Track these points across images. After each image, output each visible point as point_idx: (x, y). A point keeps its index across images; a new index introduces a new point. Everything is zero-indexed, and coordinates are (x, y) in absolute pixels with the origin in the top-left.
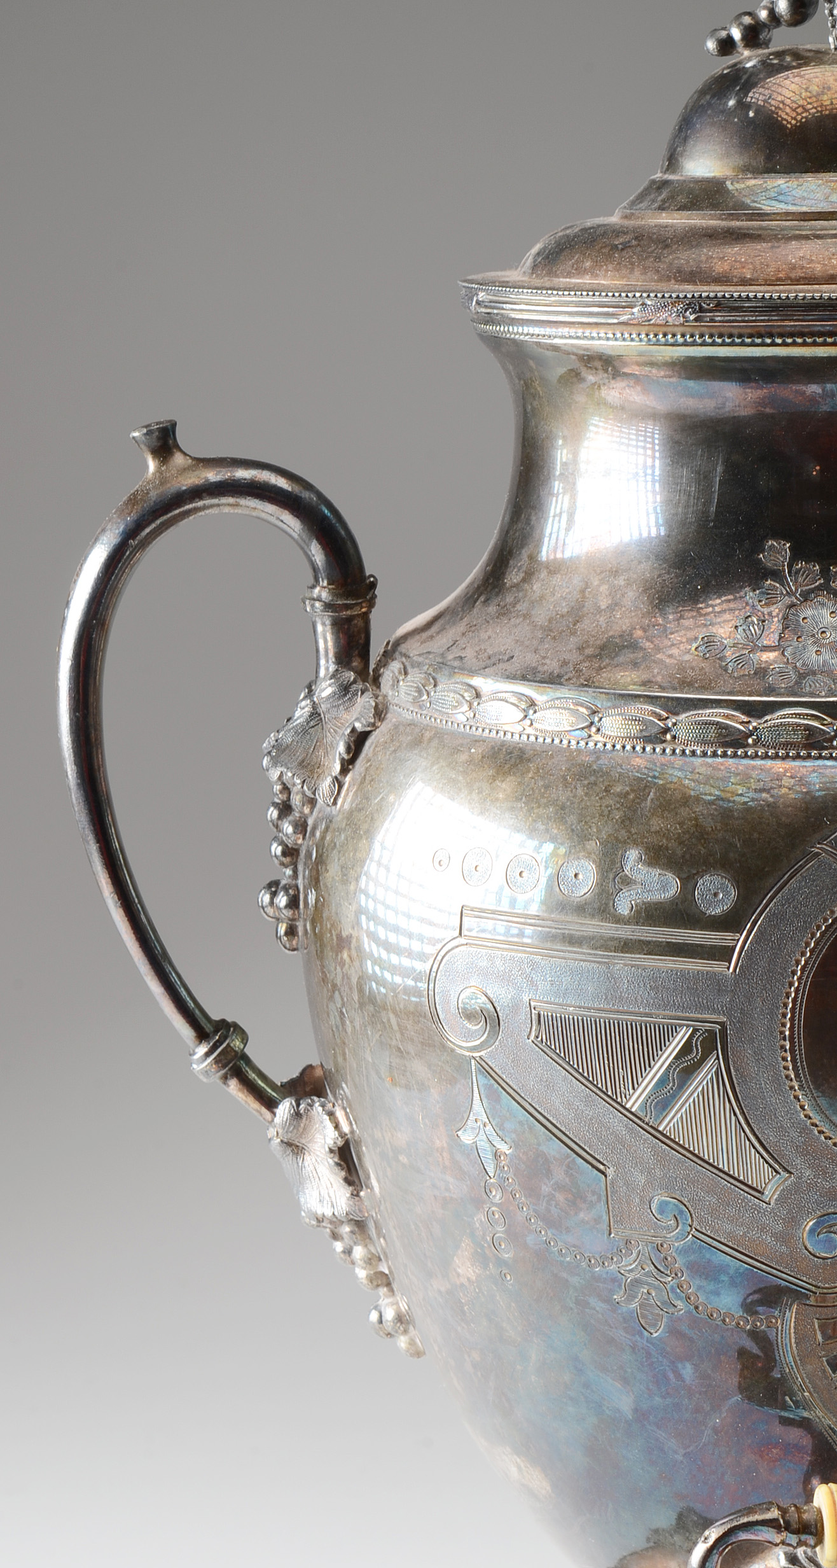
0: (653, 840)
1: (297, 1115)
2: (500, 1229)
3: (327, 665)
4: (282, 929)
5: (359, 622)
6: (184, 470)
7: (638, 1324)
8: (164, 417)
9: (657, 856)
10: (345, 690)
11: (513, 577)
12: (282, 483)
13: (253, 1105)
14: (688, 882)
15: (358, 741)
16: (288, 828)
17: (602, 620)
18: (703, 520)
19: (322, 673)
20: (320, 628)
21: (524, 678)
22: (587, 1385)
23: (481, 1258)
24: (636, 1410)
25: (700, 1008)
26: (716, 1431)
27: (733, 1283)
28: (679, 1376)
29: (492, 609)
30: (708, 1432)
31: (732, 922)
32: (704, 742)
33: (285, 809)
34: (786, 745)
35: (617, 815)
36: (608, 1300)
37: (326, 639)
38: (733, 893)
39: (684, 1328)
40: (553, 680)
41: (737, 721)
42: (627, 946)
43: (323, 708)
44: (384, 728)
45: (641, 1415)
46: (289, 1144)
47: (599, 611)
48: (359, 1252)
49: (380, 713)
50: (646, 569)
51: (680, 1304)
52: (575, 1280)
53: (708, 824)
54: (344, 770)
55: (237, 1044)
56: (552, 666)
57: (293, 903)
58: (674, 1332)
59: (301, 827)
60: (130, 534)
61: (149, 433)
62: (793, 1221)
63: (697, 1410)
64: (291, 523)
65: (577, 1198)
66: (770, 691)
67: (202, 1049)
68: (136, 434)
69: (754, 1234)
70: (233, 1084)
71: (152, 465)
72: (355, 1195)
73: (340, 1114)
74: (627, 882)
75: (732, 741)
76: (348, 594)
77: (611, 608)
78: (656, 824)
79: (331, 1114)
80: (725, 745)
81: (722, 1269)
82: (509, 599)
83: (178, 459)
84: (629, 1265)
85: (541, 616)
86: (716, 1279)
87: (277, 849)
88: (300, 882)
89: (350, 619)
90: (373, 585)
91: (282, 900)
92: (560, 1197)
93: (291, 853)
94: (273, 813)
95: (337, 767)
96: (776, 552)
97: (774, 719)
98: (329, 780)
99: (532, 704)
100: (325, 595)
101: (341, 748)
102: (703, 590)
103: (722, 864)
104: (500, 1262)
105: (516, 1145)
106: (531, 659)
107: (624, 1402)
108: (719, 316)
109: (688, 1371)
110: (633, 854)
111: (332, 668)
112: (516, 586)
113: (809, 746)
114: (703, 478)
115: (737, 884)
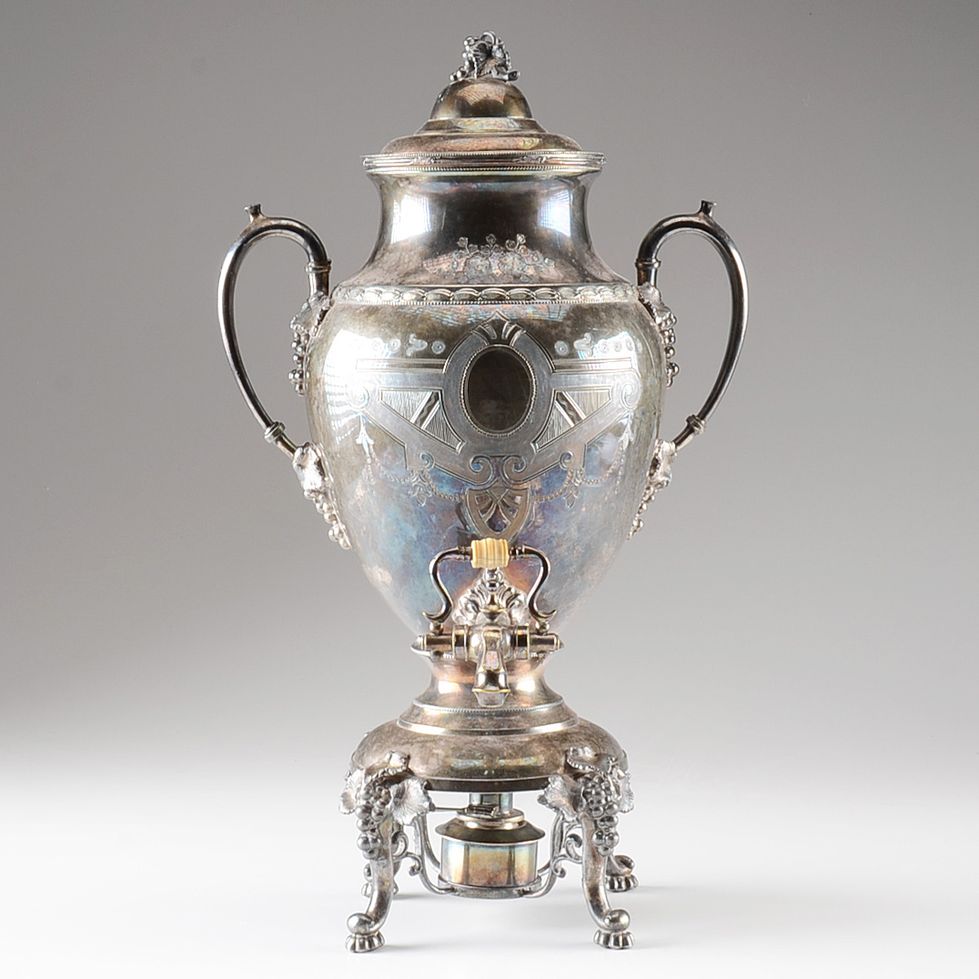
0: (419, 331)
1: (303, 454)
2: (371, 473)
3: (314, 290)
4: (298, 386)
5: (325, 275)
6: (263, 220)
7: (416, 502)
8: (257, 204)
9: (420, 336)
10: (320, 298)
11: (378, 256)
12: (297, 225)
13: (287, 451)
14: (430, 344)
15: (324, 313)
16: (300, 349)
17: (406, 266)
18: (439, 231)
19: (312, 294)
20: (311, 277)
21: (379, 285)
22: (401, 529)
23: (365, 487)
24: (417, 536)
25: (434, 385)
26: (445, 541)
27: (447, 483)
28: (431, 520)
29: (371, 267)
30: (442, 541)
31: (443, 356)
32: (436, 300)
33: (299, 342)
34: (463, 300)
35: (407, 324)
36: (407, 494)
37: (313, 281)
38: (444, 346)
39: (432, 502)
40: (388, 284)
41: (447, 293)
42: (410, 366)
43: (312, 305)
44: (332, 308)
45: (419, 538)
46: (299, 465)
47: (405, 263)
48: (325, 507)
49: (331, 304)
50: (420, 249)
51: (430, 492)
52: (396, 488)
53: (436, 325)
54: (319, 324)
55: (281, 428)
56: (389, 281)
57: (301, 376)
58: (428, 503)
59: (304, 349)
60: (245, 241)
61: (251, 208)
62: (466, 459)
63: (438, 533)
64: (301, 239)
65: (396, 456)
66: (459, 283)
67: (269, 429)
68: (246, 208)
69: (453, 464)
70: (279, 443)
71: (252, 218)
72: (323, 479)
73: (318, 451)
74: (410, 345)
75: (446, 299)
76: (320, 265)
77: (409, 262)
78: (420, 326)
79: (315, 451)
80: (443, 301)
81: (444, 478)
82: (376, 263)
83: (261, 217)
84: (414, 480)
85: (386, 267)
86: (442, 482)
87: (296, 358)
88: (304, 369)
89: (322, 274)
90: (330, 262)
91: (297, 376)
92: (390, 457)
93: (301, 358)
94: (294, 345)
95: (317, 322)
96: (463, 241)
97: (458, 292)
98: (313, 327)
99: (381, 292)
100: (313, 265)
101: (318, 316)
102: (439, 254)
103: (441, 337)
104: (371, 486)
105: (375, 441)
106: (382, 279)
107: (414, 534)
108: (442, 161)
109: (434, 518)
110: (412, 336)
111: (315, 291)
112: (379, 259)
113: (470, 300)
114: (440, 217)
115: (446, 344)
